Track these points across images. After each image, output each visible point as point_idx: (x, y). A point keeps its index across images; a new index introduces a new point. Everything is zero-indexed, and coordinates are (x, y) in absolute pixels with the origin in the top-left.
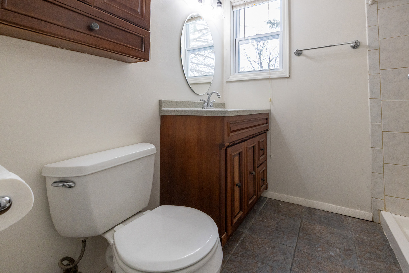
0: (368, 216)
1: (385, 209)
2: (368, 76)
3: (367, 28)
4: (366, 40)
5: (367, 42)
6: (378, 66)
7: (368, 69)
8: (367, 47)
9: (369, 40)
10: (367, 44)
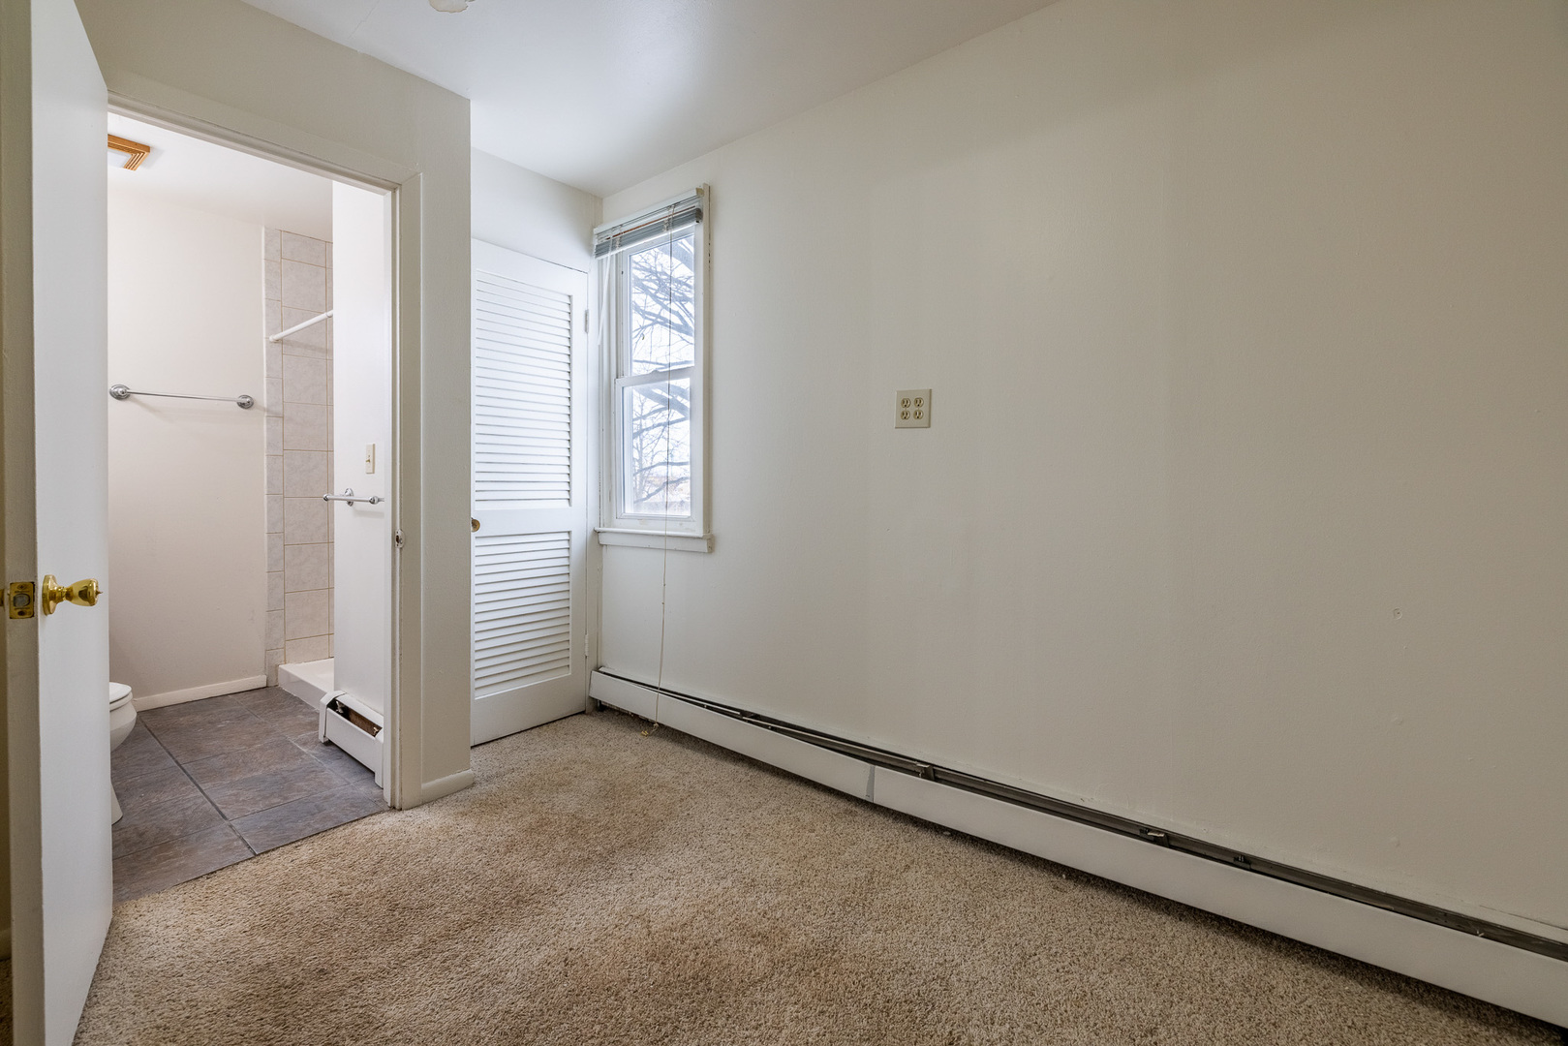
0: (259, 680)
1: (285, 661)
2: (265, 458)
3: (265, 379)
4: (263, 399)
5: (265, 401)
6: (281, 445)
7: (265, 447)
8: (264, 410)
9: (268, 400)
10: (265, 406)
